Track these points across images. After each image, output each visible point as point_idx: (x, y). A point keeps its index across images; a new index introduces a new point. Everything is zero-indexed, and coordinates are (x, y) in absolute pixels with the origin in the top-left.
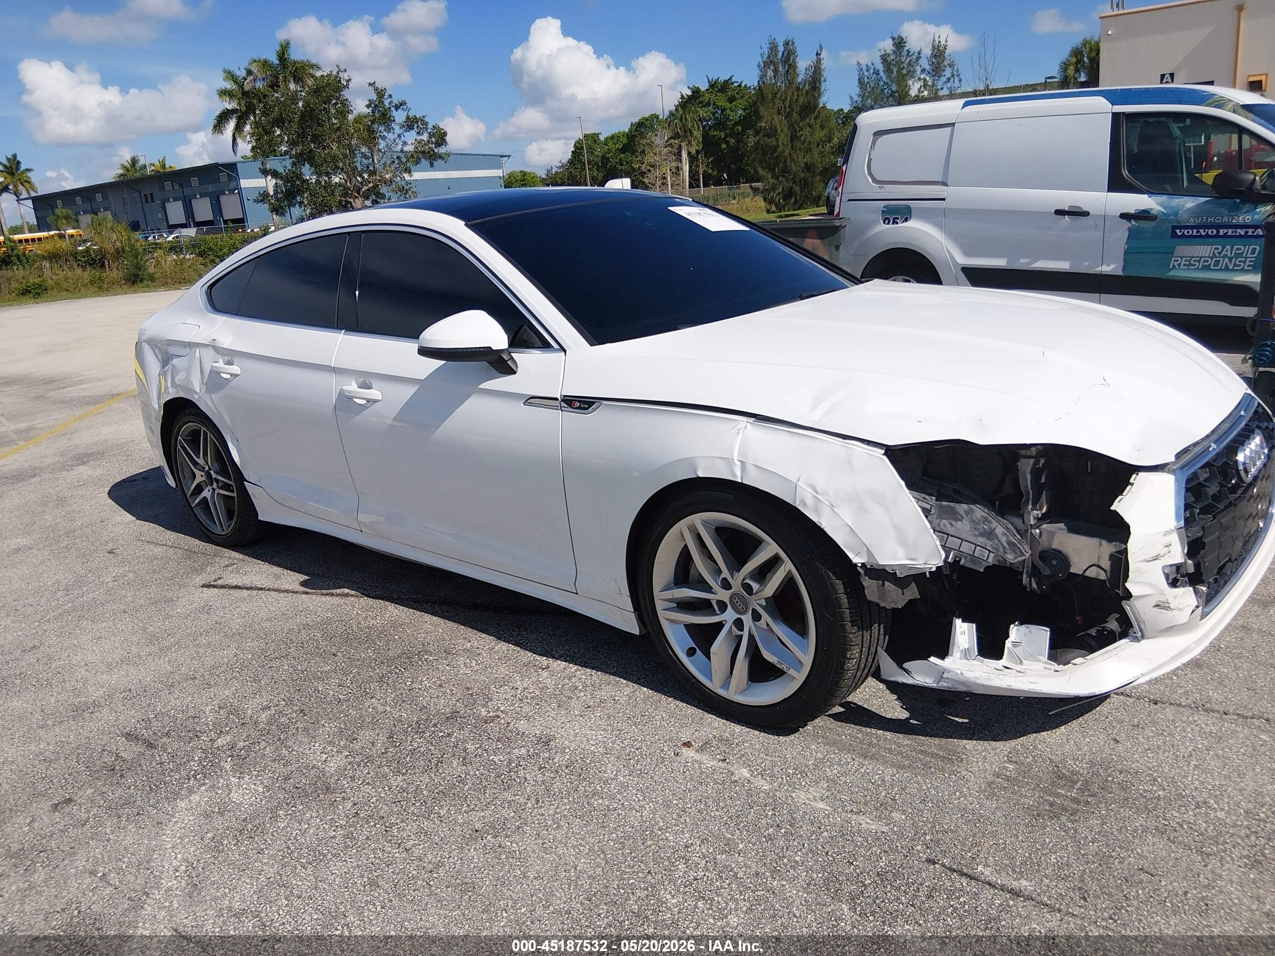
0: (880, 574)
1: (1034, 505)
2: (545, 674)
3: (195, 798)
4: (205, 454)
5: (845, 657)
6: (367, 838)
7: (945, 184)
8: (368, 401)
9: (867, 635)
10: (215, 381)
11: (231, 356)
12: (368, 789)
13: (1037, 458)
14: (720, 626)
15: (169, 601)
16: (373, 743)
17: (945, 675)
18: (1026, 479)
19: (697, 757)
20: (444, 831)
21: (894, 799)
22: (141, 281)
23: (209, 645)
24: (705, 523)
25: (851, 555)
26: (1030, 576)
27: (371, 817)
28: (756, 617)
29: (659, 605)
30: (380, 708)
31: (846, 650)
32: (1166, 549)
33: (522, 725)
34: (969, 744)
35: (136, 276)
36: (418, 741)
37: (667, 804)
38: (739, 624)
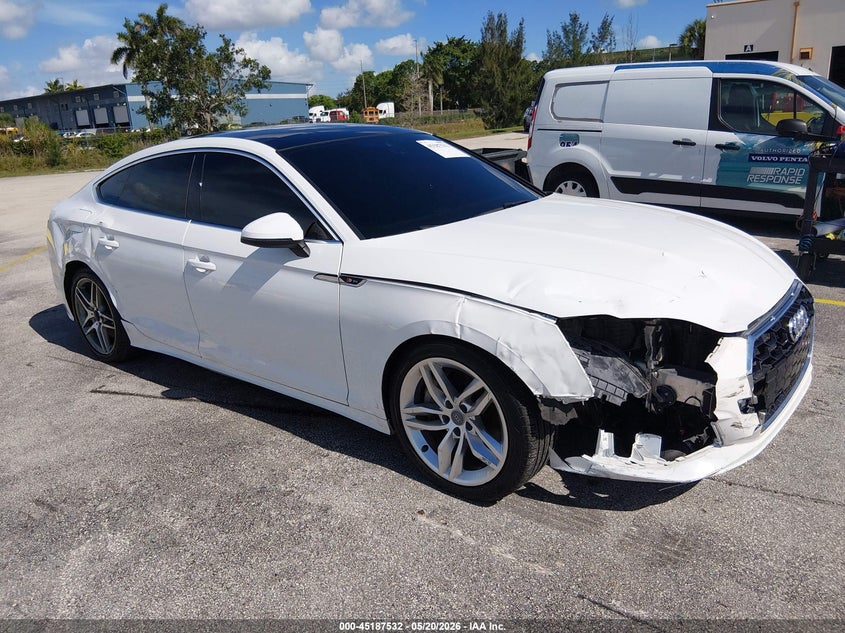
0: (552, 402)
1: (654, 357)
2: (326, 460)
3: (83, 548)
4: (94, 300)
5: (527, 457)
6: (201, 580)
7: (602, 121)
8: (207, 270)
9: (542, 442)
10: (101, 251)
11: (113, 234)
12: (202, 543)
13: (657, 326)
14: (445, 432)
15: (68, 402)
16: (206, 510)
17: (593, 467)
18: (649, 339)
19: (427, 521)
20: (253, 575)
21: (557, 552)
22: (58, 164)
23: (94, 435)
24: (435, 364)
25: (532, 390)
26: (650, 402)
27: (204, 564)
28: (469, 427)
29: (404, 417)
30: (212, 484)
31: (528, 452)
32: (740, 389)
33: (309, 498)
34: (608, 513)
35: (54, 161)
36: (237, 510)
37: (406, 556)
38: (457, 431)
